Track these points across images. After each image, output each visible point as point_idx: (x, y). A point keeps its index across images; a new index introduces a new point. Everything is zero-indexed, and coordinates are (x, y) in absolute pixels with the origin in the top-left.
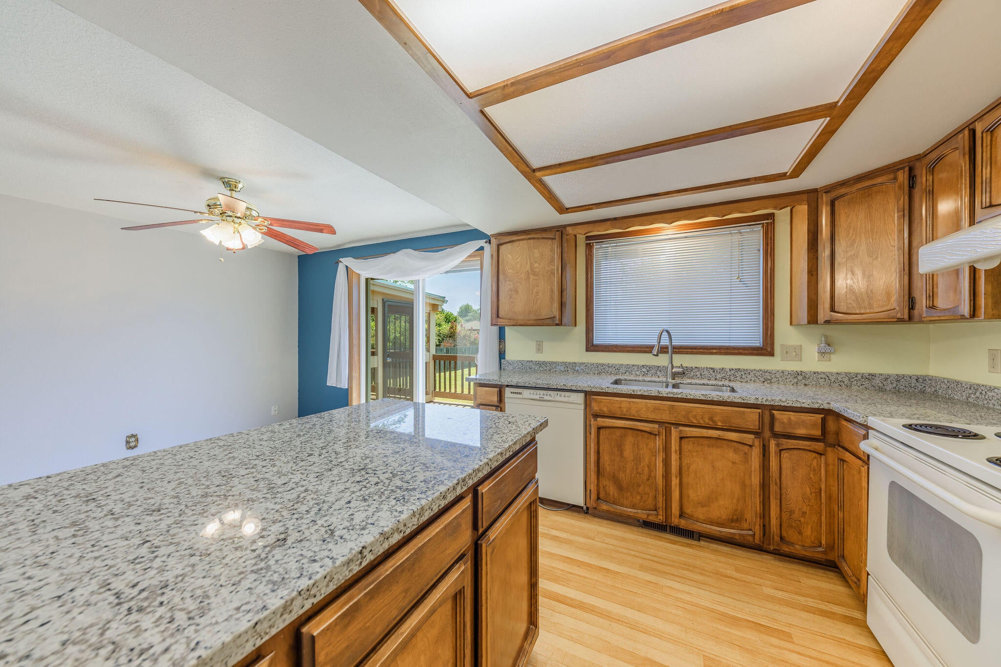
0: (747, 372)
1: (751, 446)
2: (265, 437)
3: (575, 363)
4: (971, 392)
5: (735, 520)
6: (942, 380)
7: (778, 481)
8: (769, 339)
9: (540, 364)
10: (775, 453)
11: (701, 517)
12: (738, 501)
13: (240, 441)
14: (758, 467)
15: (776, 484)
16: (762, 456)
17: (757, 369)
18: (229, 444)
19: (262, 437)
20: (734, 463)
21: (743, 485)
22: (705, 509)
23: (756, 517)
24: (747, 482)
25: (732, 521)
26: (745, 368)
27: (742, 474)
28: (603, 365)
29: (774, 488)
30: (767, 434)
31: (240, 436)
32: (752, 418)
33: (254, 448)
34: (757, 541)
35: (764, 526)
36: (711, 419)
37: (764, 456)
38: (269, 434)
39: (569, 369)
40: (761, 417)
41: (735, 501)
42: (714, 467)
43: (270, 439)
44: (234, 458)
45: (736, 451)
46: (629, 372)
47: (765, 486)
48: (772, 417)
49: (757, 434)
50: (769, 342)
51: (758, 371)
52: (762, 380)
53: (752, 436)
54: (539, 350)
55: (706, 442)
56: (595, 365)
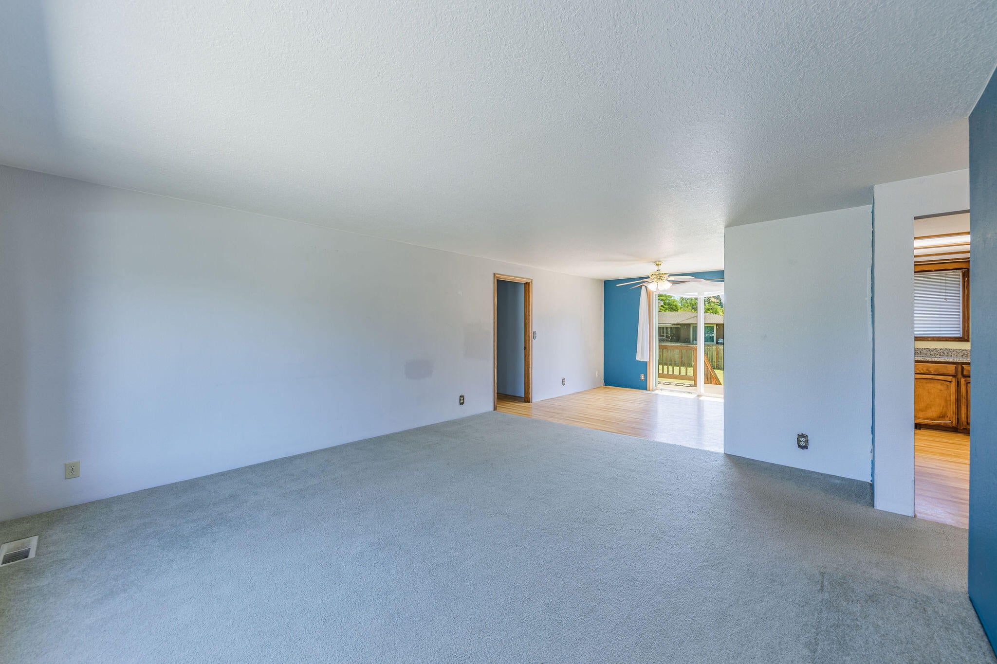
0: (952, 350)
1: (950, 382)
5: (942, 416)
7: (966, 397)
8: (966, 332)
10: (964, 384)
11: (921, 417)
12: (943, 408)
14: (954, 391)
15: (964, 399)
16: (956, 386)
17: (959, 348)
20: (941, 390)
21: (946, 401)
22: (924, 413)
23: (953, 414)
24: (948, 399)
25: (940, 417)
26: (950, 348)
27: (945, 395)
29: (963, 401)
30: (960, 376)
32: (951, 369)
34: (954, 425)
35: (958, 419)
36: (928, 370)
37: (958, 386)
40: (956, 368)
41: (941, 408)
42: (929, 393)
45: (942, 384)
47: (958, 401)
48: (963, 368)
49: (954, 376)
50: (966, 334)
51: (959, 350)
52: (962, 354)
53: (952, 377)
55: (924, 381)
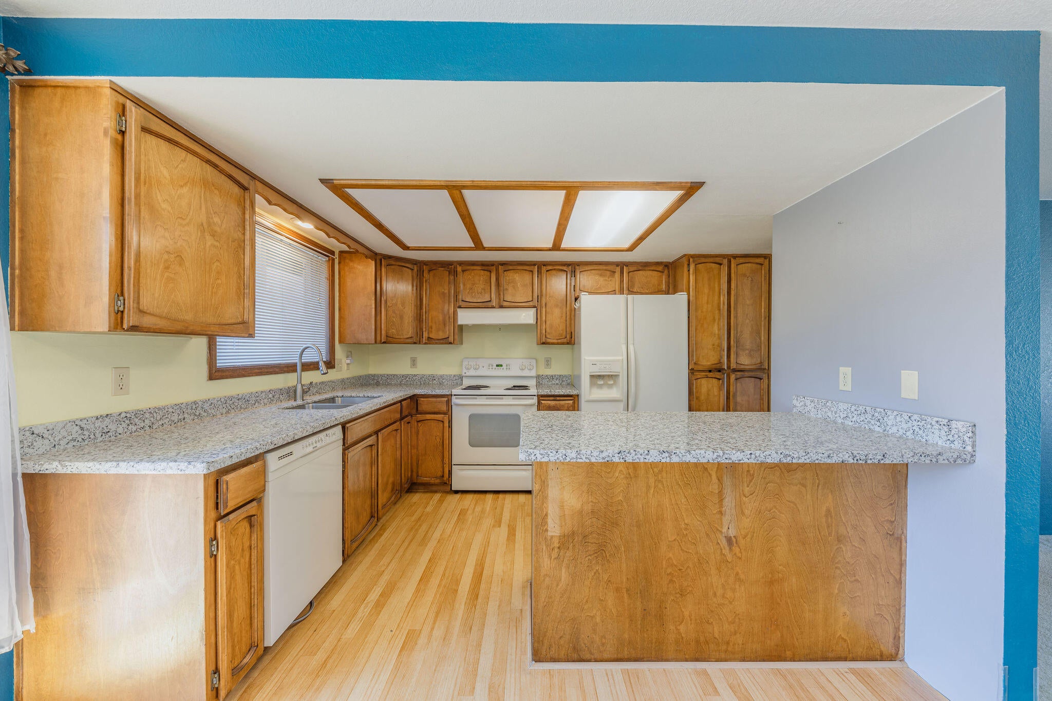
1: (397, 430)
2: (697, 441)
3: (195, 403)
4: (403, 379)
6: (382, 376)
9: (128, 418)
13: (715, 443)
18: (724, 443)
19: (699, 442)
28: (231, 398)
31: (715, 446)
33: (707, 437)
38: (692, 443)
39: (186, 415)
43: (694, 439)
44: (720, 435)
45: (393, 437)
46: (258, 402)
50: (333, 357)
54: (121, 387)
56: (222, 400)
